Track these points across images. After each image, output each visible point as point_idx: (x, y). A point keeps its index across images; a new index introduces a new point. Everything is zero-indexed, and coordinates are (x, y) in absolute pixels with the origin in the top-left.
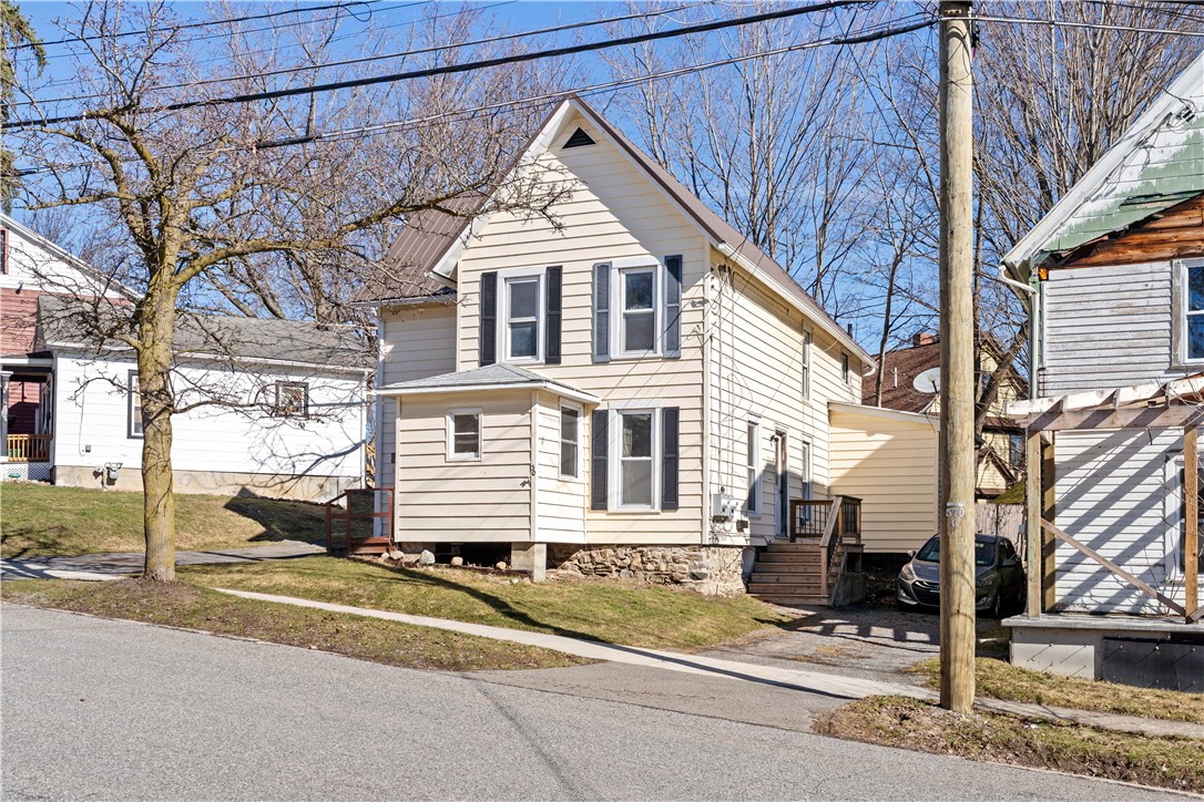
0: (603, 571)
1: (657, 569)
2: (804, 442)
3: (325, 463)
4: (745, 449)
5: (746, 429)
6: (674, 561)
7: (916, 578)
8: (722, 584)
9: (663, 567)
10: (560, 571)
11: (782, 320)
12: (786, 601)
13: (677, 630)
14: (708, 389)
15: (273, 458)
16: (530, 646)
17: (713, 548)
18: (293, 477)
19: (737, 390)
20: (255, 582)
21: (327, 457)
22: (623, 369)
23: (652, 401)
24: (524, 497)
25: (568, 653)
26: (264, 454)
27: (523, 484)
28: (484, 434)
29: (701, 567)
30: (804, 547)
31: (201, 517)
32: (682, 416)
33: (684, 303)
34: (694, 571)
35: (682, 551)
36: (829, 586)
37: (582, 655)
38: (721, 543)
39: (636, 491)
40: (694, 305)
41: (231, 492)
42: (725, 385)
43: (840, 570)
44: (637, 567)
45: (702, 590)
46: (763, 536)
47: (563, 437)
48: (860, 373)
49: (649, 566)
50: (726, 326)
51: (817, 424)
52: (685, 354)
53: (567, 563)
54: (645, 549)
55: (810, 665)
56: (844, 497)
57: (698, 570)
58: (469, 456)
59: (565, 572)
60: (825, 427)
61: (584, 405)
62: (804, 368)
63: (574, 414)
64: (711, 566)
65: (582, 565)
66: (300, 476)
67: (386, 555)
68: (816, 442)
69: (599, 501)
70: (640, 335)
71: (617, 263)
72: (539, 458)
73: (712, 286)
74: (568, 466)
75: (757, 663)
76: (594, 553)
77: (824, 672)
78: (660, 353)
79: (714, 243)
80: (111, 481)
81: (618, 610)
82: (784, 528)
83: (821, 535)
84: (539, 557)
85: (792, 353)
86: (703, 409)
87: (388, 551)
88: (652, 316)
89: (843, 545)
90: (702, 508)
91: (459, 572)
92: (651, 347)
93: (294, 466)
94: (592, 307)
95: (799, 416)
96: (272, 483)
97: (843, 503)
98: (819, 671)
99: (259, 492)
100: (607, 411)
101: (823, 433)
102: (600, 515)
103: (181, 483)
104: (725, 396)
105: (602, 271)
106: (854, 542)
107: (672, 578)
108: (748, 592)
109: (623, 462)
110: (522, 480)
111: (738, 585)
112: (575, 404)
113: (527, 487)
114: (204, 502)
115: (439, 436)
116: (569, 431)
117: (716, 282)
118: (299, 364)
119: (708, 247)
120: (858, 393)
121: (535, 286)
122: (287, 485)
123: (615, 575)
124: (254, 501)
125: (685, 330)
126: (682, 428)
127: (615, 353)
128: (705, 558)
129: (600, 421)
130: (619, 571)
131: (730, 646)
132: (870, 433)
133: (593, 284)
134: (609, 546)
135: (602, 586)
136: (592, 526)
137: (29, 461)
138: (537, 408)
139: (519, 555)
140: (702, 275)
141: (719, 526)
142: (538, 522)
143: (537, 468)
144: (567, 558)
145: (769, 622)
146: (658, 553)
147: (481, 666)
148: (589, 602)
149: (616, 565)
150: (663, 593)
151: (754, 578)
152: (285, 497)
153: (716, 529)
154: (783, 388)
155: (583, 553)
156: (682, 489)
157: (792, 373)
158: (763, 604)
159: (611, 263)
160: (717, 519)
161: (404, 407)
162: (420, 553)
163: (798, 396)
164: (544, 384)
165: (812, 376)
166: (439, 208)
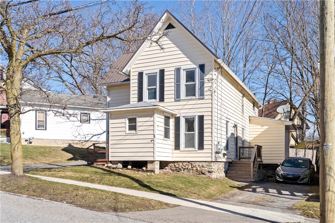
0: (178, 170)
1: (197, 169)
2: (243, 129)
3: (95, 137)
4: (225, 130)
5: (225, 123)
6: (202, 167)
7: (282, 172)
8: (218, 174)
9: (199, 169)
10: (164, 170)
11: (236, 89)
12: (239, 180)
13: (205, 191)
14: (214, 109)
15: (79, 135)
16: (151, 200)
17: (215, 162)
18: (85, 141)
19: (223, 110)
20: (60, 175)
21: (96, 135)
22: (184, 103)
23: (195, 113)
24: (152, 145)
25: (165, 202)
26: (77, 134)
27: (151, 141)
28: (138, 124)
29: (211, 169)
30: (245, 162)
31: (54, 153)
32: (205, 118)
33: (205, 80)
34: (209, 170)
35: (205, 163)
36: (254, 175)
37: (171, 203)
38: (218, 161)
39: (190, 143)
40: (208, 81)
41: (66, 145)
42: (219, 108)
43: (256, 169)
44: (190, 169)
45: (212, 177)
46: (231, 158)
47: (165, 125)
48: (258, 108)
49: (194, 168)
50: (219, 88)
51: (246, 123)
52: (206, 97)
53: (167, 167)
54: (192, 163)
55: (255, 206)
56: (258, 146)
57: (211, 170)
58: (133, 132)
59: (166, 170)
60: (248, 124)
61: (172, 115)
62: (242, 105)
63: (169, 118)
64: (215, 168)
65: (172, 168)
66: (87, 141)
67: (106, 165)
68: (246, 129)
69: (177, 146)
70: (191, 91)
71: (183, 67)
72: (156, 132)
73: (214, 74)
74: (167, 135)
75: (235, 205)
76: (175, 164)
77: (261, 209)
78: (197, 97)
79: (216, 59)
80: (31, 143)
81: (184, 184)
82: (237, 156)
83: (251, 158)
84: (157, 166)
85: (239, 100)
86: (212, 116)
87: (107, 164)
88: (195, 85)
89: (257, 161)
90: (212, 149)
91: (129, 171)
92: (194, 95)
93: (85, 138)
94: (175, 83)
95: (241, 120)
96: (79, 143)
97: (257, 148)
98: (259, 208)
99: (75, 146)
100: (180, 117)
101: (248, 126)
102: (177, 151)
103: (52, 143)
104: (219, 112)
105: (178, 70)
106: (260, 160)
107: (202, 173)
108: (226, 177)
109: (185, 134)
110: (151, 140)
111: (223, 174)
112: (169, 114)
113: (153, 142)
114: (56, 149)
115: (123, 125)
116: (167, 123)
117: (216, 73)
118: (87, 107)
119: (213, 61)
120: (257, 114)
121: (156, 76)
122: (84, 144)
123: (183, 171)
124: (72, 148)
125: (206, 89)
126: (205, 122)
127: (182, 97)
128: (213, 166)
129: (177, 120)
130: (184, 170)
131: (224, 197)
132: (262, 126)
133: (175, 75)
134: (181, 162)
135: (178, 175)
136: (175, 155)
137: (7, 137)
138: (156, 115)
139: (150, 165)
140: (211, 70)
141: (217, 155)
142: (156, 154)
143: (156, 136)
144: (167, 166)
145: (235, 187)
146: (197, 164)
147: (130, 210)
148: (174, 181)
149: (183, 168)
150: (199, 178)
151: (228, 172)
152: (83, 147)
153: (217, 156)
154: (236, 111)
155: (172, 164)
156: (205, 143)
157: (239, 106)
158: (232, 181)
159: (181, 67)
160: (217, 153)
161: (112, 116)
162: (117, 164)
163: (241, 114)
164: (158, 107)
165: (245, 108)
166: (117, 37)
